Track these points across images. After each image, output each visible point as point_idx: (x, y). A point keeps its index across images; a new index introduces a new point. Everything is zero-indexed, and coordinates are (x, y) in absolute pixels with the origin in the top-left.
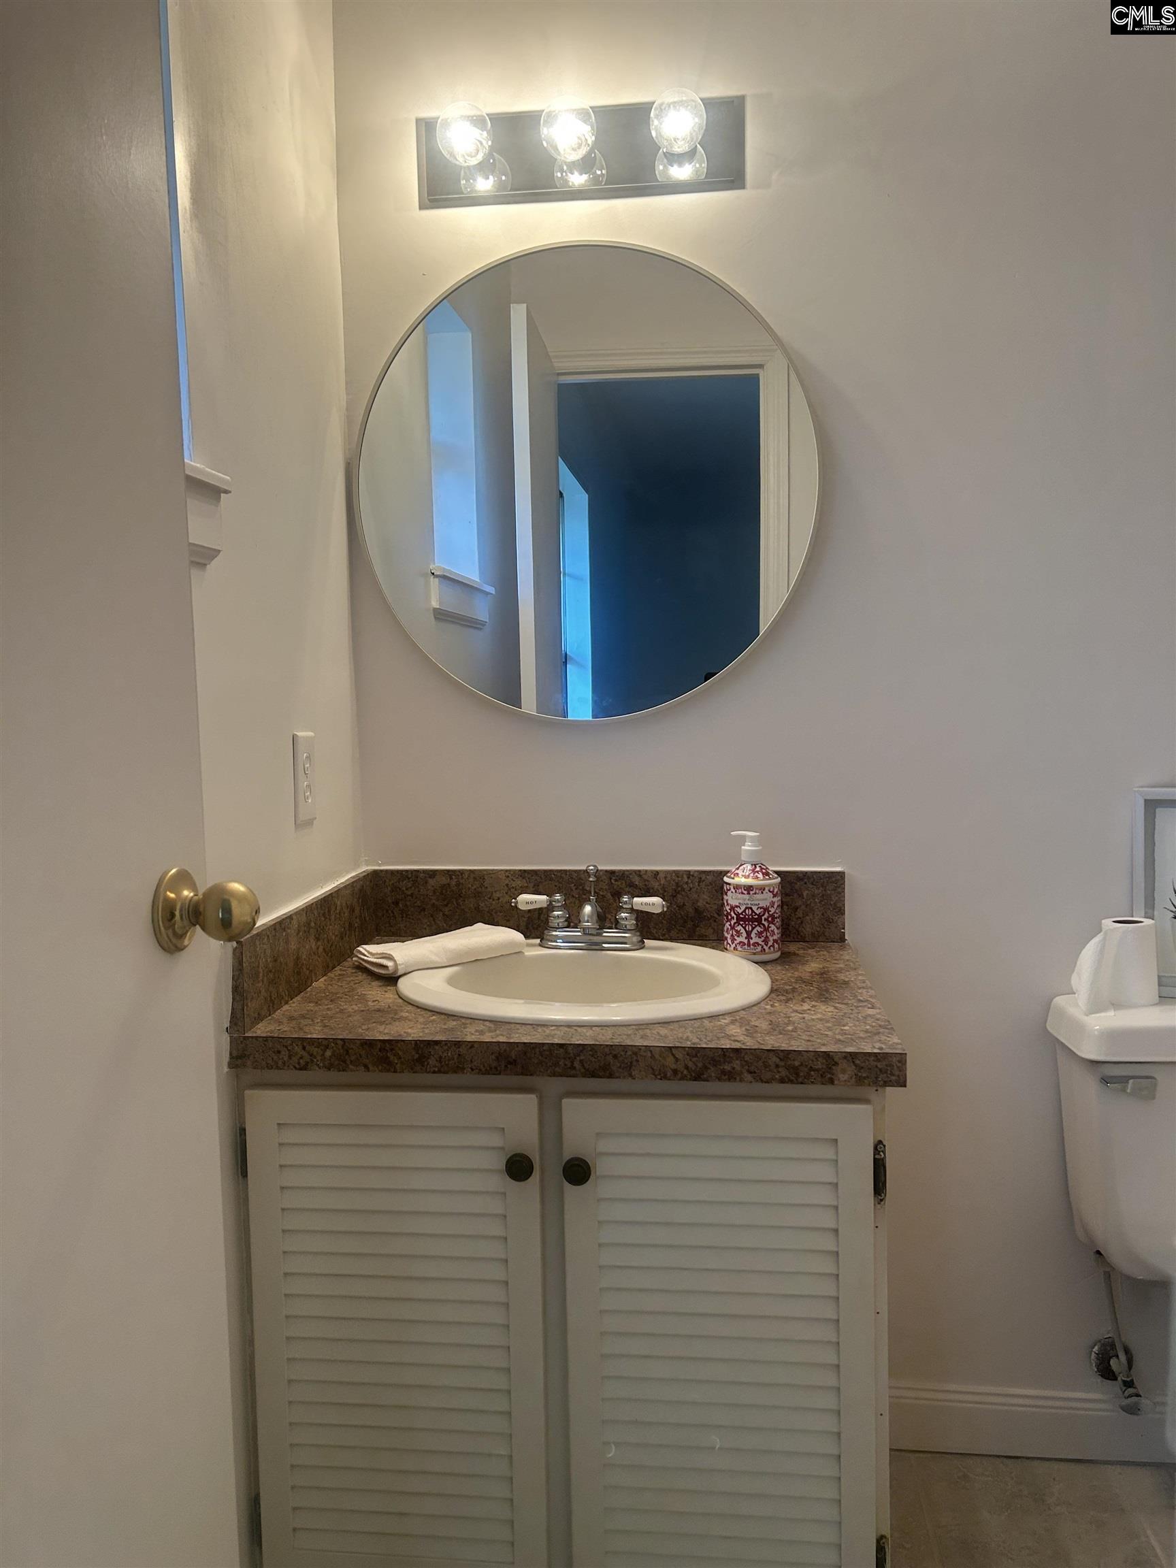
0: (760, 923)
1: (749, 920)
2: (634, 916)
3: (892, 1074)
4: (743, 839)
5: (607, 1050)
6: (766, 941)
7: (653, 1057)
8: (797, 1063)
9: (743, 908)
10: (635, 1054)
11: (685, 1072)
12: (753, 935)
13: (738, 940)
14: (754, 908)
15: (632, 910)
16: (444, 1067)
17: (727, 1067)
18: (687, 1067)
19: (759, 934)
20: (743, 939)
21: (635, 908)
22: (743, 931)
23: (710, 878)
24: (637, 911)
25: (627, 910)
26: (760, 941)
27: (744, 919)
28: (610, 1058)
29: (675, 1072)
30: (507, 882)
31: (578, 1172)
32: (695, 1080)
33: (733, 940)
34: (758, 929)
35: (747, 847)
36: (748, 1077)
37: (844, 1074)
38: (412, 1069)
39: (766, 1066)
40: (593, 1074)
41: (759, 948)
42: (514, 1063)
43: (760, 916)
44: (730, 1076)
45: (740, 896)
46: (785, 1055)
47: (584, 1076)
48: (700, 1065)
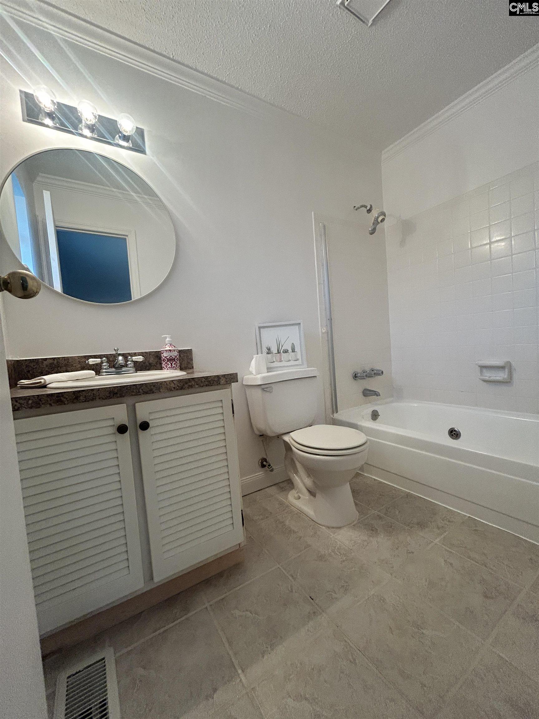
0: (175, 361)
1: (171, 360)
2: (133, 363)
3: (235, 379)
4: (166, 338)
5: (151, 384)
6: (177, 366)
7: (167, 384)
8: (210, 380)
9: (169, 357)
10: (161, 384)
11: (178, 387)
12: (173, 364)
13: (168, 366)
14: (173, 356)
15: (132, 361)
16: (87, 400)
17: (190, 384)
18: (178, 386)
19: (175, 364)
20: (170, 366)
21: (133, 360)
22: (170, 363)
23: (153, 353)
24: (134, 361)
25: (130, 361)
26: (175, 366)
27: (170, 360)
28: (152, 387)
29: (174, 388)
30: (79, 360)
31: (145, 426)
32: (181, 389)
33: (166, 366)
34: (174, 362)
35: (168, 339)
36: (197, 386)
37: (223, 381)
38: (73, 402)
39: (201, 382)
40: (146, 393)
41: (175, 368)
42: (117, 393)
43: (174, 359)
44: (191, 387)
45: (168, 353)
46: (206, 378)
47: (143, 394)
48: (182, 384)
